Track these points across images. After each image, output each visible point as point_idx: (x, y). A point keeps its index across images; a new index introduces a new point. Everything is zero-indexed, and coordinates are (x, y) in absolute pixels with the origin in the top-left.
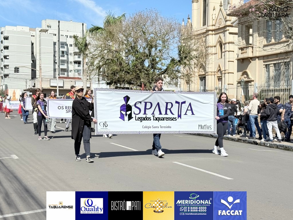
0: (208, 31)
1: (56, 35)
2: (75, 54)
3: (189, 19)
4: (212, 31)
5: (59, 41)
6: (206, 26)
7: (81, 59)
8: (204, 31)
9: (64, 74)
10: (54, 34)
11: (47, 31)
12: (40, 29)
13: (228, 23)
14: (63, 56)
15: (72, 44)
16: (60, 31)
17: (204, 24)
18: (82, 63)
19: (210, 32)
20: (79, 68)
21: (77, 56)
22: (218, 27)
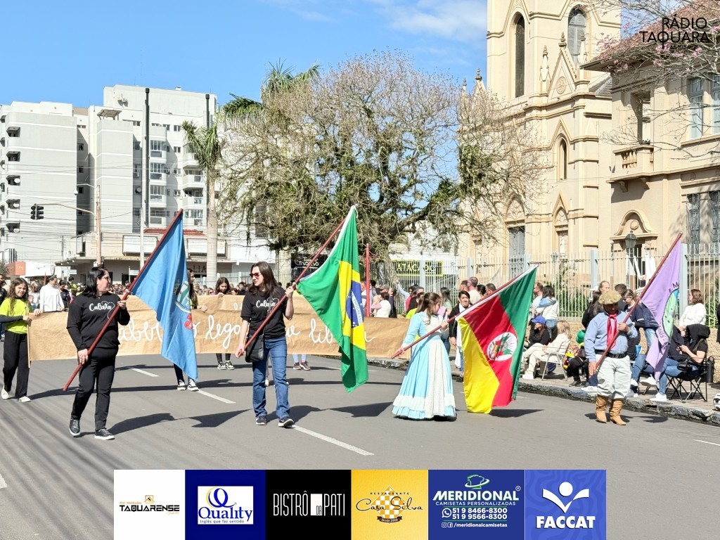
0: (529, 109)
1: (138, 124)
2: (189, 170)
3: (480, 79)
4: (540, 108)
5: (147, 138)
6: (522, 99)
7: (202, 184)
8: (520, 109)
9: (160, 223)
10: (134, 122)
11: (117, 113)
12: (99, 109)
13: (583, 89)
14: (158, 177)
15: (181, 146)
16: (151, 115)
17: (520, 92)
18: (204, 193)
19: (534, 113)
20: (198, 207)
21: (191, 177)
22: (556, 100)
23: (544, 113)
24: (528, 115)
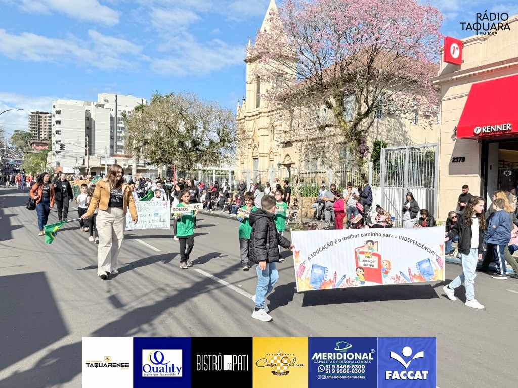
0: (260, 113)
1: (113, 110)
3: (244, 100)
4: (264, 113)
5: (116, 116)
6: (258, 109)
8: (257, 113)
10: (111, 109)
11: (103, 105)
12: (95, 103)
16: (118, 106)
17: (258, 106)
19: (262, 114)
22: (270, 110)
23: (266, 114)
24: (260, 115)
